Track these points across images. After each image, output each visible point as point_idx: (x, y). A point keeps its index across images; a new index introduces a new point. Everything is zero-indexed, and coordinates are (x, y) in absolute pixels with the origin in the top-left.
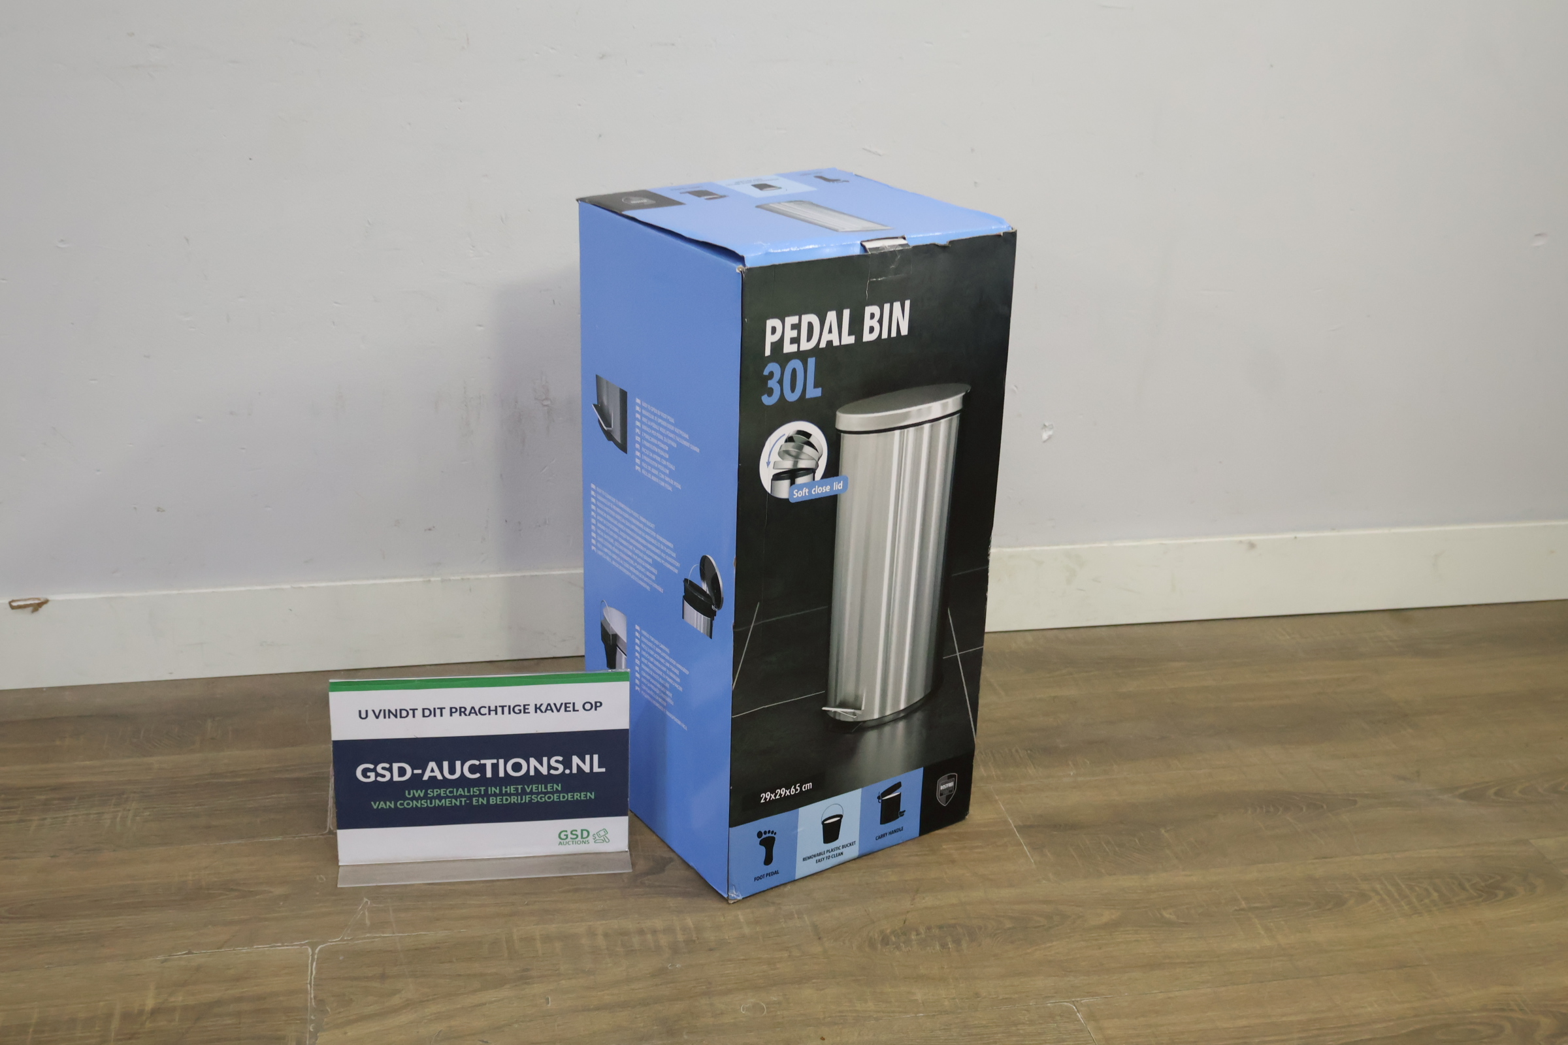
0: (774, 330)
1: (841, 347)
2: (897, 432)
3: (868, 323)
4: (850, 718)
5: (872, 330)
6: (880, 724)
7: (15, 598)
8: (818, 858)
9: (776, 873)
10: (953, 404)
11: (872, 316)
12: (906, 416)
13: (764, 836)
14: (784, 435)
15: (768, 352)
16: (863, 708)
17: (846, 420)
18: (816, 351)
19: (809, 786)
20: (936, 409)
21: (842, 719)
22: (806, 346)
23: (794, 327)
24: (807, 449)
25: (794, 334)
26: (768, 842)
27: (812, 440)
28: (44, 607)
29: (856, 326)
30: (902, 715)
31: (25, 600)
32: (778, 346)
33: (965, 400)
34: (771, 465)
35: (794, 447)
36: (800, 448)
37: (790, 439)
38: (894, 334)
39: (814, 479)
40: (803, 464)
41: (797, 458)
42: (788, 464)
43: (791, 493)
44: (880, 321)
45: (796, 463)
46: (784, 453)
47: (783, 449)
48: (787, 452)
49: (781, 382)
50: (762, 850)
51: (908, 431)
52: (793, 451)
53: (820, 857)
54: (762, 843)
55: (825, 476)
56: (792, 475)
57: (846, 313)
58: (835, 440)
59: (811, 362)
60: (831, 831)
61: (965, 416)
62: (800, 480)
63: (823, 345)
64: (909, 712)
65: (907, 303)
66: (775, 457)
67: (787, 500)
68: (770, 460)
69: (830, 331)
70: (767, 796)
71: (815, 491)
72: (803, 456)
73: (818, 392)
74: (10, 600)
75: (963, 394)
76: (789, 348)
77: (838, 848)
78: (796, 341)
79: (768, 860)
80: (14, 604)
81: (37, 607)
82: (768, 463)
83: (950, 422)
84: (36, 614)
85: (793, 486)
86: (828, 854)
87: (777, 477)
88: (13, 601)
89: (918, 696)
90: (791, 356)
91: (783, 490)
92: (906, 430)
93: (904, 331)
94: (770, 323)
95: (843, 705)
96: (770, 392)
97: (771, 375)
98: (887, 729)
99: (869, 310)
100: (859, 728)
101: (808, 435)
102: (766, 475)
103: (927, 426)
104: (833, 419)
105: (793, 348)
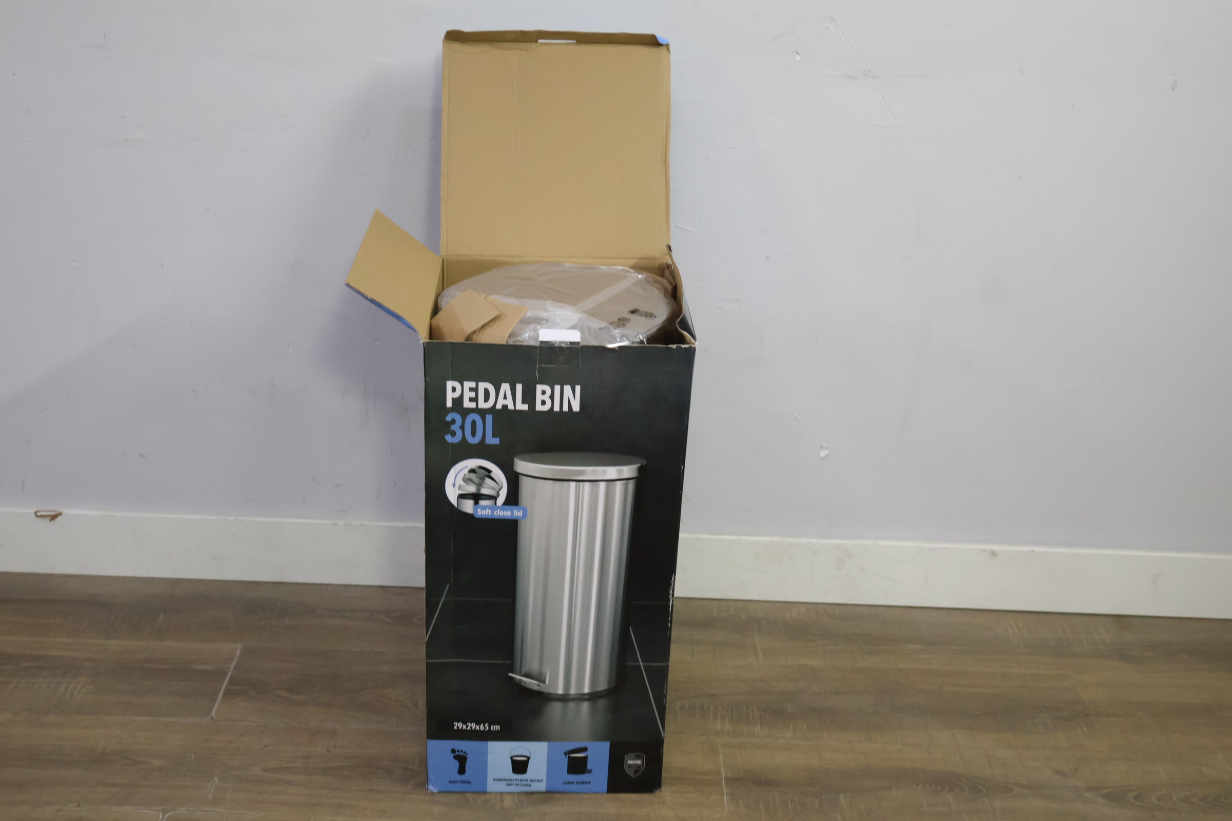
0: (454, 389)
1: (515, 410)
2: (573, 484)
3: (539, 397)
4: (535, 688)
5: (543, 403)
6: (564, 699)
7: (40, 509)
8: (508, 782)
9: (469, 782)
10: (629, 471)
11: (544, 393)
12: (582, 473)
13: (457, 753)
14: (467, 467)
15: (449, 404)
16: (547, 682)
17: (522, 466)
18: (493, 410)
19: (497, 728)
20: (611, 472)
21: (527, 686)
22: (482, 405)
23: (471, 389)
24: (488, 480)
25: (473, 395)
26: (462, 760)
27: (492, 475)
28: (59, 518)
29: (529, 397)
30: (587, 697)
31: (46, 511)
32: (458, 402)
33: (640, 470)
34: (457, 486)
35: (476, 477)
36: (483, 479)
37: (472, 471)
38: (566, 409)
39: (496, 504)
40: (485, 491)
41: (479, 486)
42: (472, 489)
43: (475, 510)
44: (552, 397)
45: (479, 489)
46: (467, 480)
47: (467, 476)
48: (470, 480)
49: (462, 427)
50: (456, 764)
51: (583, 485)
52: (477, 480)
53: (510, 783)
54: (455, 757)
55: (506, 503)
56: (476, 497)
57: (519, 387)
58: (514, 480)
59: (489, 418)
60: (520, 766)
61: (641, 483)
62: (483, 503)
63: (499, 406)
64: (593, 697)
65: (578, 388)
66: (460, 481)
67: (471, 516)
68: (456, 483)
69: (505, 397)
70: (458, 725)
71: (497, 513)
72: (484, 485)
73: (496, 441)
74: (36, 510)
75: (639, 465)
76: (467, 404)
77: (527, 780)
78: (475, 400)
79: (462, 771)
80: (38, 514)
81: (54, 517)
82: (454, 485)
83: (627, 485)
84: (53, 522)
85: (477, 506)
86: (517, 782)
87: (462, 496)
88: (38, 511)
89: (603, 686)
90: (470, 411)
91: (468, 506)
92: (581, 484)
93: (576, 408)
94: (450, 384)
95: (527, 675)
96: (453, 434)
97: (453, 422)
98: (572, 705)
99: (540, 388)
100: (544, 698)
101: (490, 471)
102: (452, 494)
103: (602, 485)
104: (512, 464)
105: (473, 405)
